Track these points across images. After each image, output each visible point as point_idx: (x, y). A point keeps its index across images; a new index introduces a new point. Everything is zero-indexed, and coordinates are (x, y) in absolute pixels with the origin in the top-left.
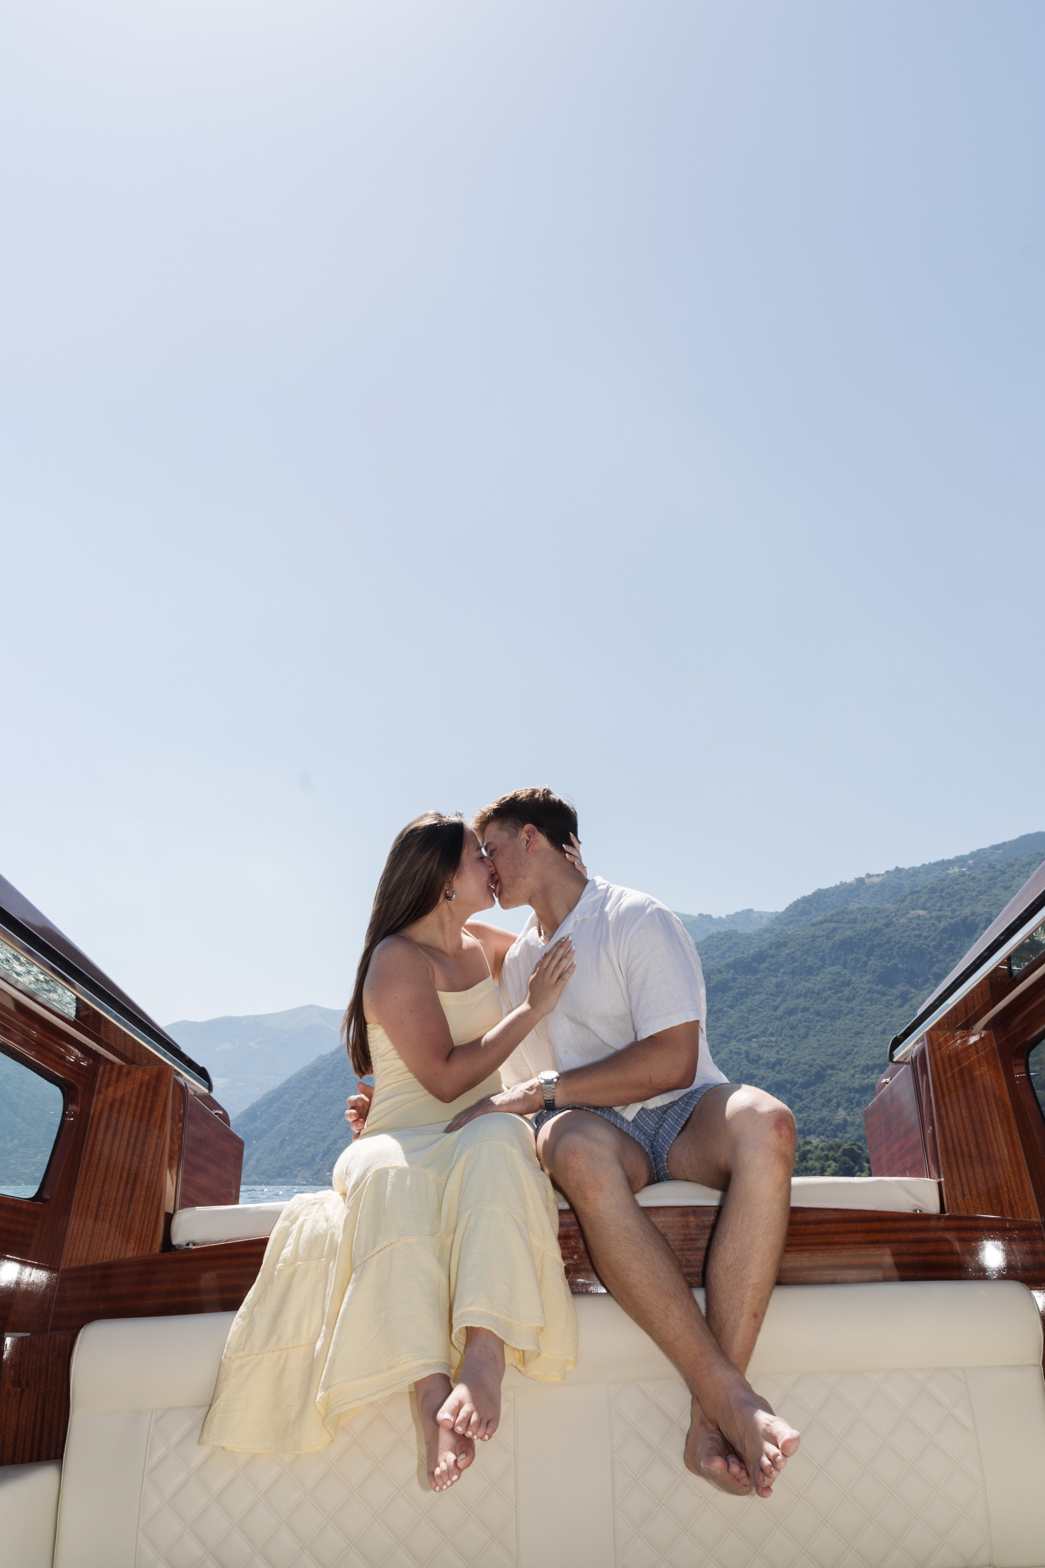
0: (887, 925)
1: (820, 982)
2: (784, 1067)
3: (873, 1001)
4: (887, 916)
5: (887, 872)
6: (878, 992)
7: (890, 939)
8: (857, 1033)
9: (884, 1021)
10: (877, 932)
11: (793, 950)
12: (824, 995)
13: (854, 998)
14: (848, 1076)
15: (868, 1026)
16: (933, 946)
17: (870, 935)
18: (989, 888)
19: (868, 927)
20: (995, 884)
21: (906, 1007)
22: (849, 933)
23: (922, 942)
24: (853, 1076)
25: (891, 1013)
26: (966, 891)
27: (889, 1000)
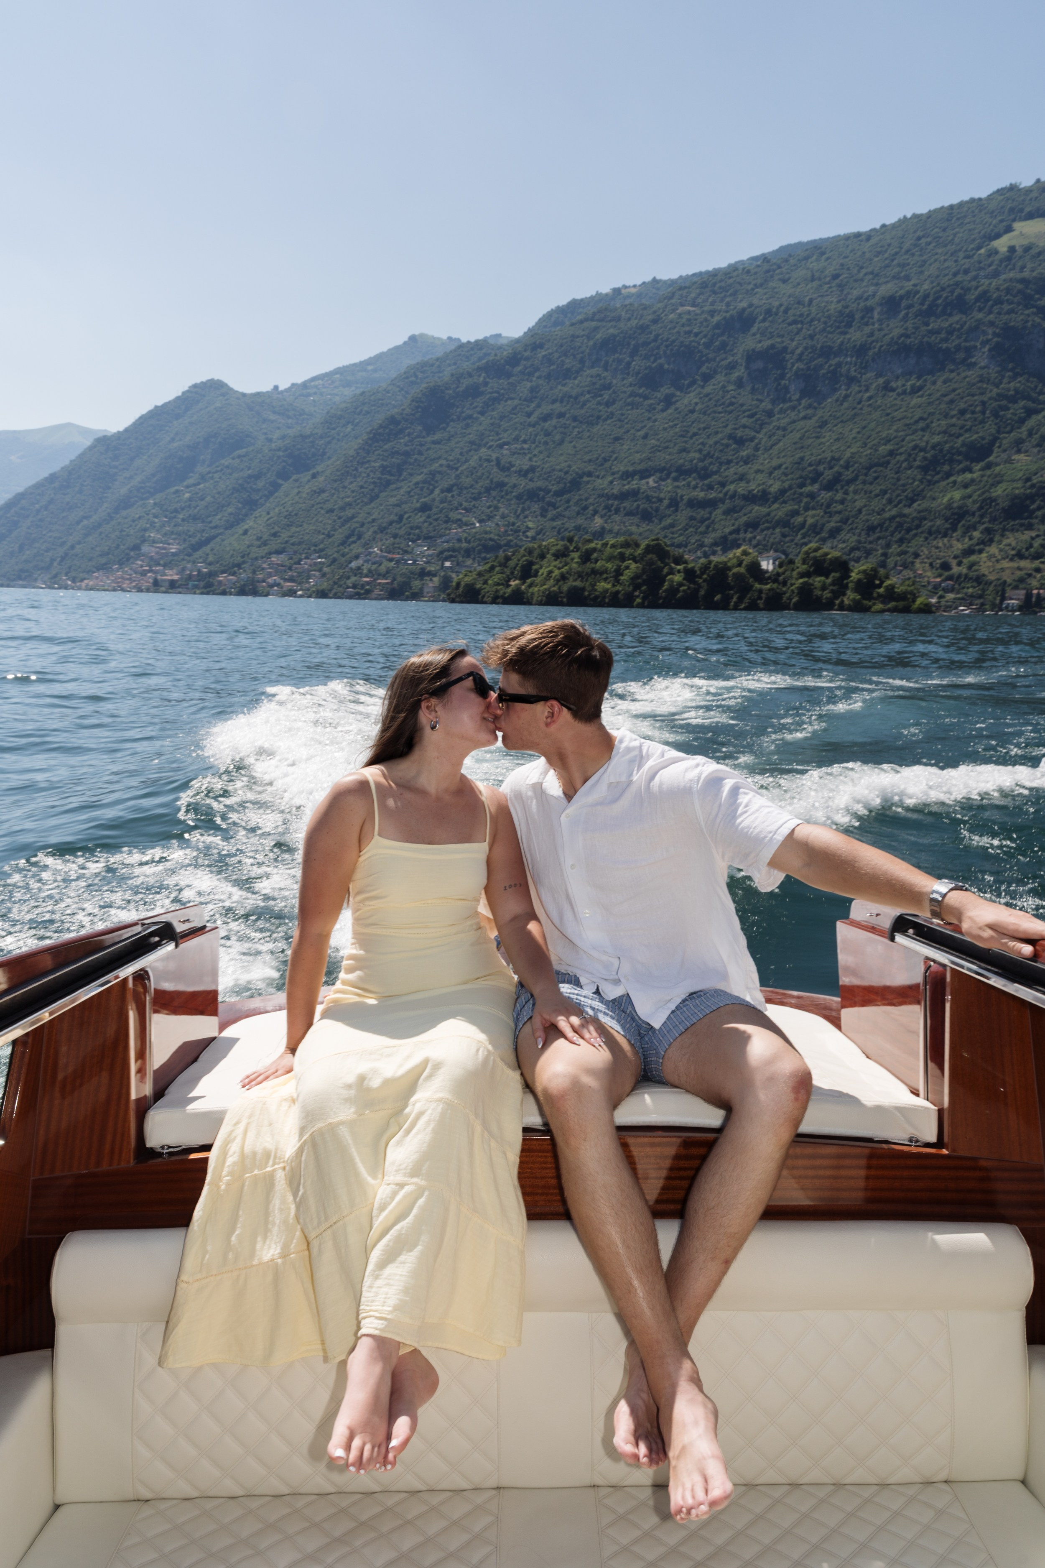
0: (655, 321)
1: (578, 385)
2: (537, 474)
3: (634, 406)
4: (655, 312)
5: (644, 283)
6: (640, 396)
7: (657, 336)
8: (617, 439)
9: (645, 426)
10: (643, 328)
11: (550, 351)
12: (582, 399)
13: (614, 402)
14: (606, 482)
15: (628, 431)
16: (704, 344)
17: (635, 332)
18: (766, 281)
19: (634, 324)
20: (772, 276)
21: (670, 411)
22: (611, 331)
23: (692, 339)
24: (611, 482)
25: (654, 418)
26: (741, 284)
27: (652, 404)
